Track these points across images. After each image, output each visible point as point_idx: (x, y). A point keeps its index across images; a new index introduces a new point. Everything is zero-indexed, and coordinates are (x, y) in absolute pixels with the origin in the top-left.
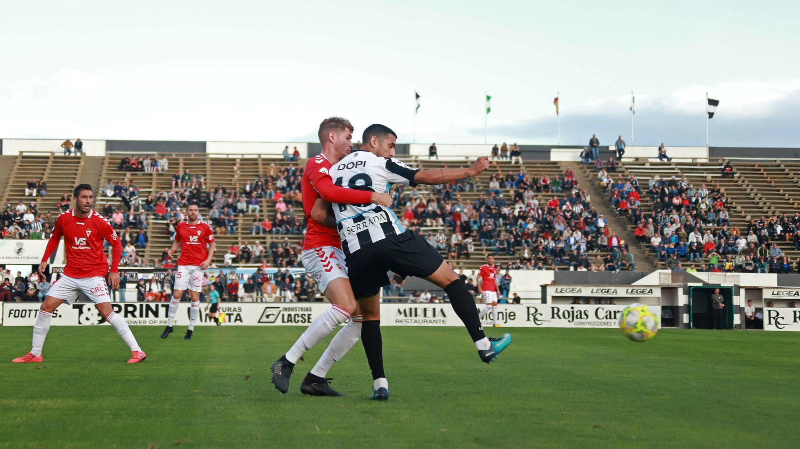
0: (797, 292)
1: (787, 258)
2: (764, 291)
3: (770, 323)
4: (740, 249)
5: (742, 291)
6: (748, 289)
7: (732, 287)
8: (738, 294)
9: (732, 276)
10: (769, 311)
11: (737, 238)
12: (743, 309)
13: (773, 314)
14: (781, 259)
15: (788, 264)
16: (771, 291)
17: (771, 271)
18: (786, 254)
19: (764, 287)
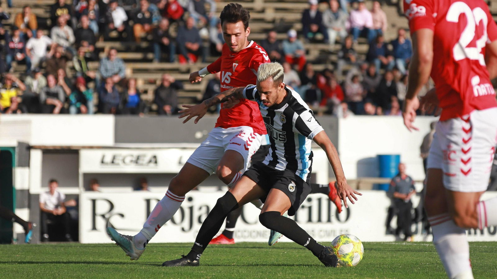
0: (155, 157)
1: (136, 80)
2: (84, 154)
3: (94, 228)
4: (35, 61)
5: (36, 157)
6: (47, 152)
7: (14, 148)
8: (26, 163)
9: (15, 123)
10: (94, 201)
11: (25, 38)
12: (37, 196)
13: (102, 208)
14: (124, 83)
15: (138, 93)
16: (98, 154)
17: (101, 109)
18: (136, 71)
19: (84, 147)
